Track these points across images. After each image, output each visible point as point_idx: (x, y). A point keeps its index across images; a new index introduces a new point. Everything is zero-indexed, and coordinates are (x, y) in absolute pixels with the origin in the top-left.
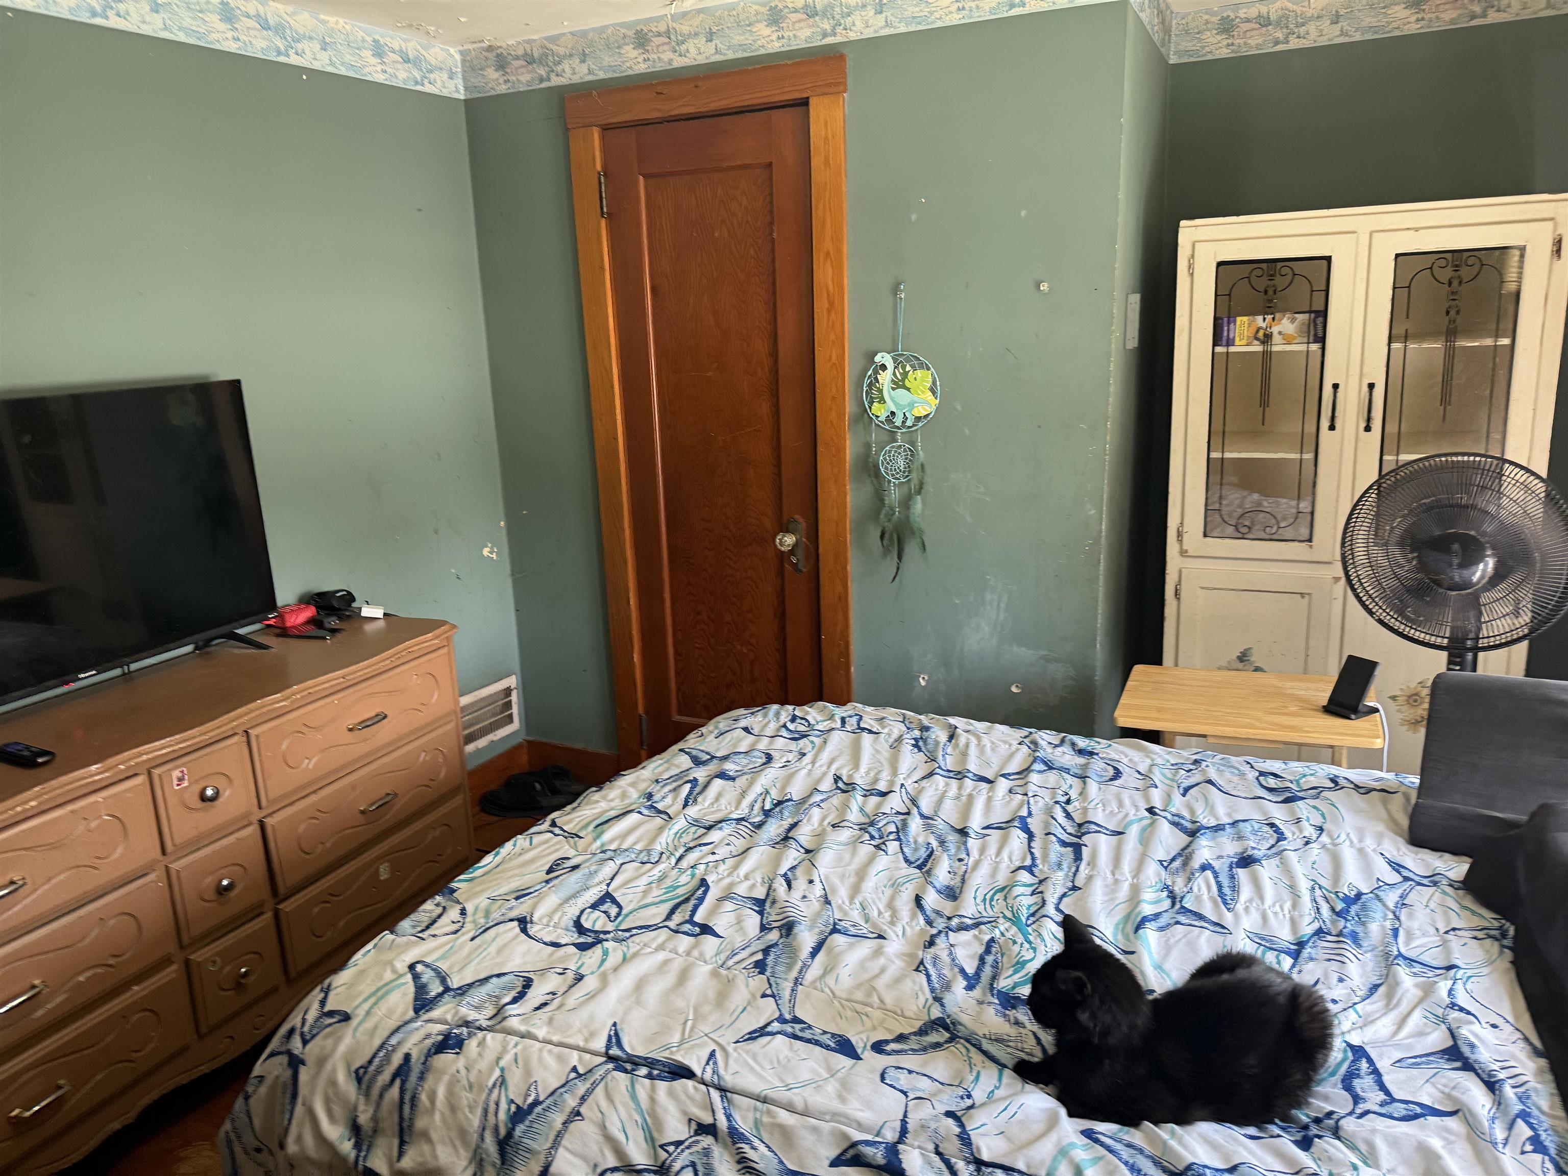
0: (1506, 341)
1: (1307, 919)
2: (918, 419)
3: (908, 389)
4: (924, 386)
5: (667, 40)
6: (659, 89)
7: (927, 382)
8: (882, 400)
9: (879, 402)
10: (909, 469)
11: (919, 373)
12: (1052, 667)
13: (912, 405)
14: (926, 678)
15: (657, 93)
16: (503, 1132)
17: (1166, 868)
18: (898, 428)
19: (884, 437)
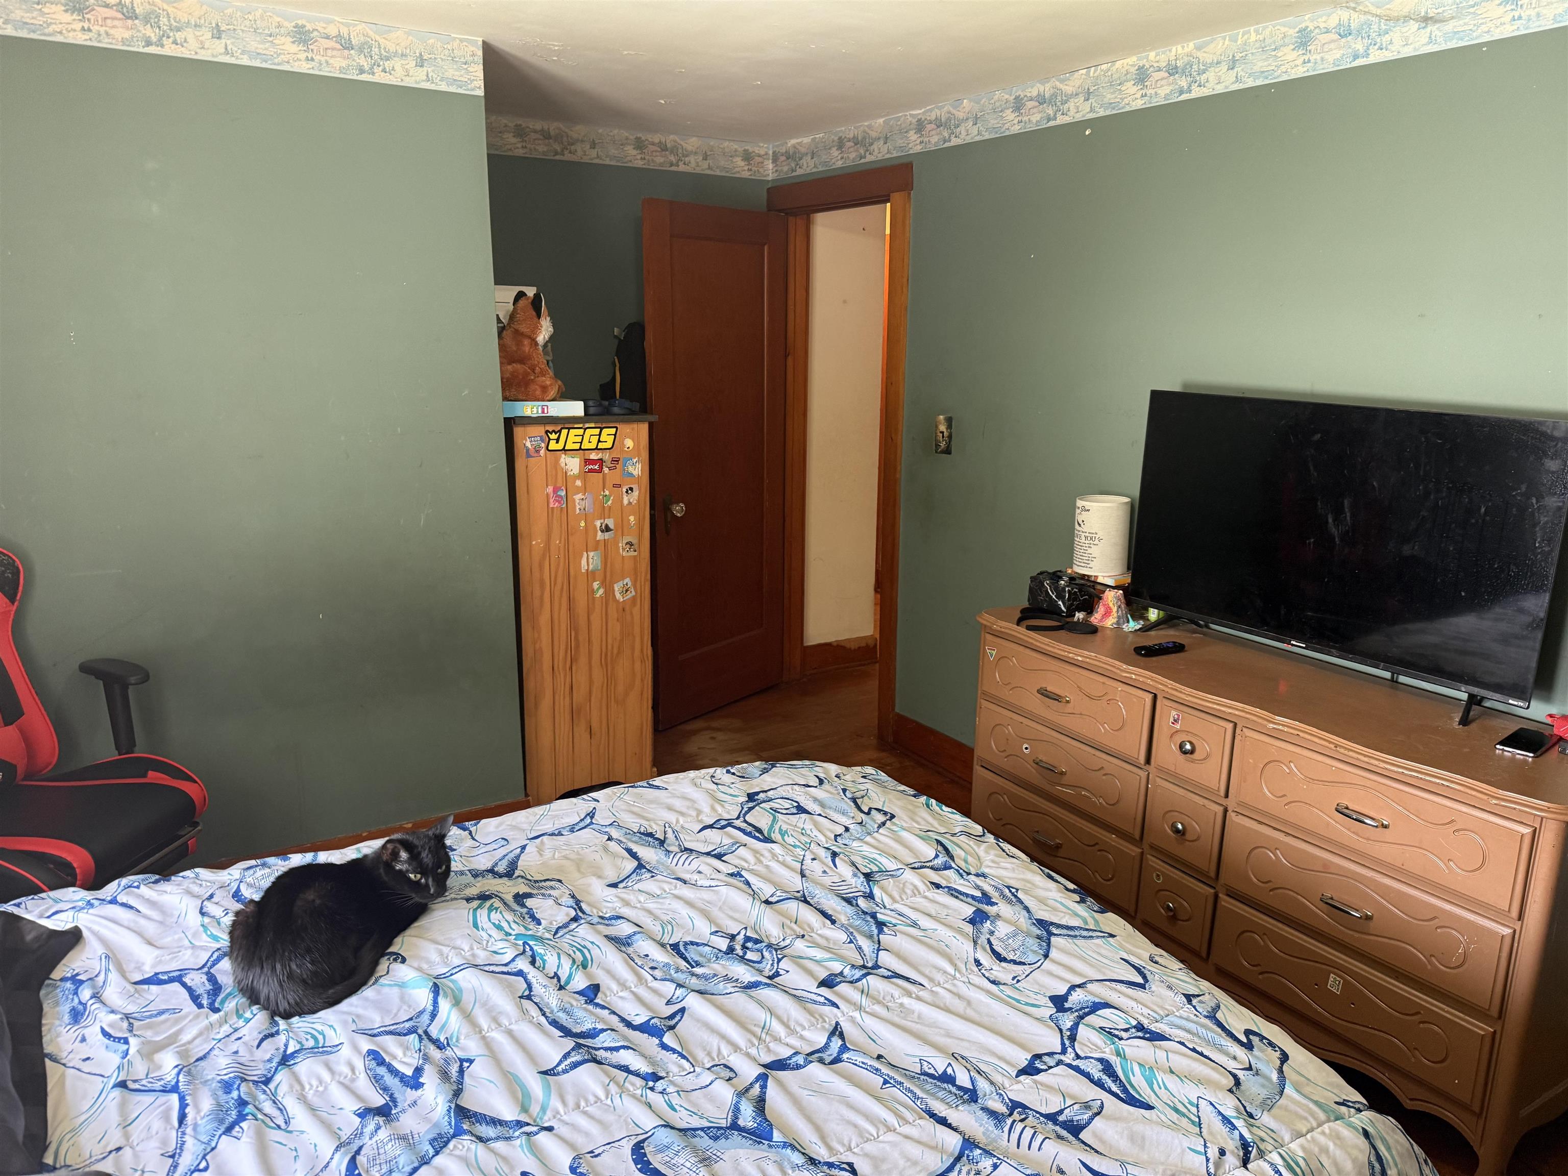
1: (283, 1089)
17: (462, 1061)
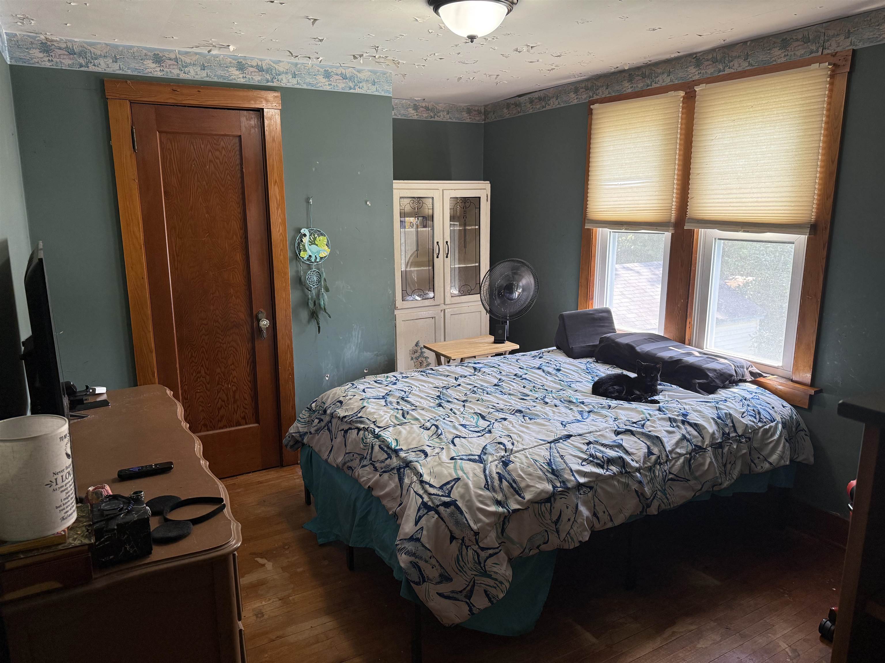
0: (477, 227)
2: (321, 258)
3: (317, 245)
4: (324, 244)
5: (176, 63)
6: (174, 88)
7: (325, 242)
8: (305, 250)
9: (304, 251)
10: (319, 282)
11: (321, 237)
12: (379, 358)
13: (318, 252)
14: (329, 376)
15: (173, 90)
16: (550, 470)
18: (313, 263)
19: (305, 267)
